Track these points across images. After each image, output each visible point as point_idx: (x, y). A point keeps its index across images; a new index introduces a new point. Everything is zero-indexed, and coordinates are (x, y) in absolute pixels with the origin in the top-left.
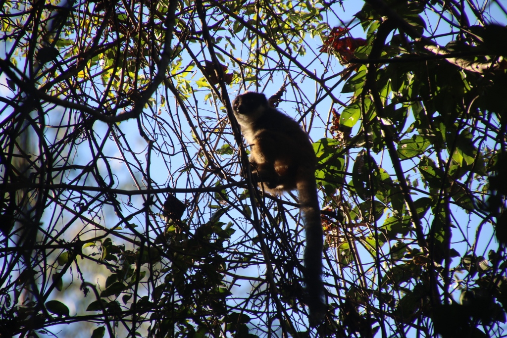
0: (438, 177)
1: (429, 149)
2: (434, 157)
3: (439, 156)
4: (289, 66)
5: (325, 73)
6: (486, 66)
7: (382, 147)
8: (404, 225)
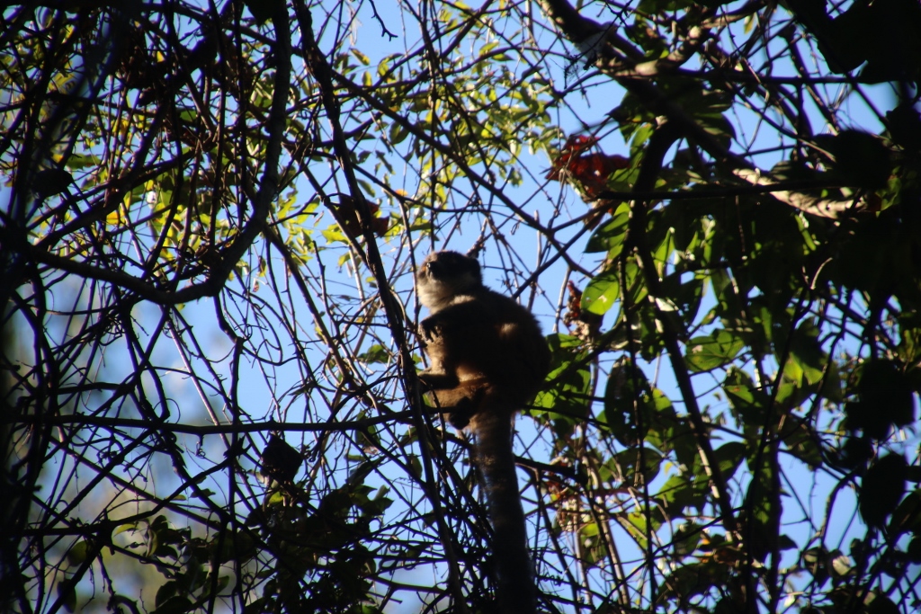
0: (757, 405)
1: (743, 355)
2: (751, 370)
3: (759, 366)
4: (490, 205)
5: (555, 217)
6: (842, 206)
7: (658, 350)
8: (697, 491)
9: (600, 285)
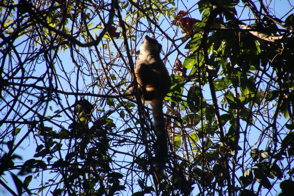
0: (235, 102)
1: (231, 86)
6: (277, 38)
8: (213, 129)
9: (189, 60)
